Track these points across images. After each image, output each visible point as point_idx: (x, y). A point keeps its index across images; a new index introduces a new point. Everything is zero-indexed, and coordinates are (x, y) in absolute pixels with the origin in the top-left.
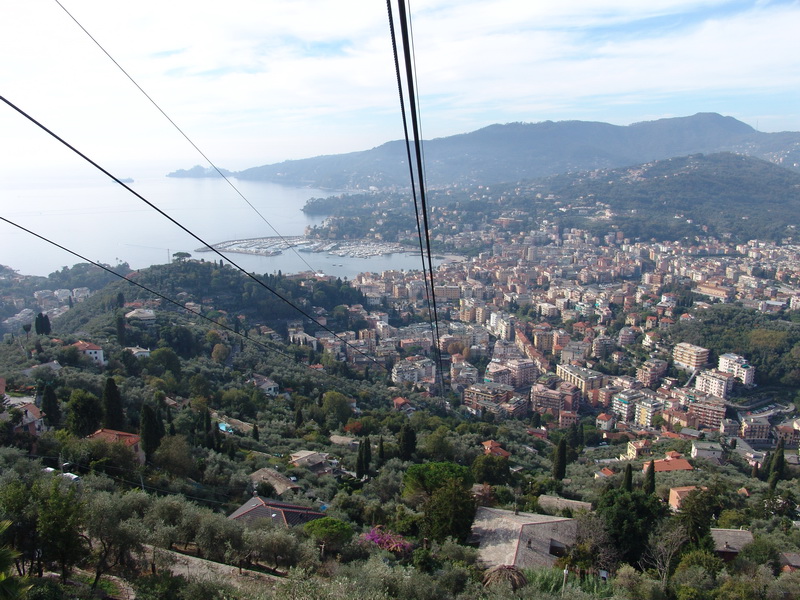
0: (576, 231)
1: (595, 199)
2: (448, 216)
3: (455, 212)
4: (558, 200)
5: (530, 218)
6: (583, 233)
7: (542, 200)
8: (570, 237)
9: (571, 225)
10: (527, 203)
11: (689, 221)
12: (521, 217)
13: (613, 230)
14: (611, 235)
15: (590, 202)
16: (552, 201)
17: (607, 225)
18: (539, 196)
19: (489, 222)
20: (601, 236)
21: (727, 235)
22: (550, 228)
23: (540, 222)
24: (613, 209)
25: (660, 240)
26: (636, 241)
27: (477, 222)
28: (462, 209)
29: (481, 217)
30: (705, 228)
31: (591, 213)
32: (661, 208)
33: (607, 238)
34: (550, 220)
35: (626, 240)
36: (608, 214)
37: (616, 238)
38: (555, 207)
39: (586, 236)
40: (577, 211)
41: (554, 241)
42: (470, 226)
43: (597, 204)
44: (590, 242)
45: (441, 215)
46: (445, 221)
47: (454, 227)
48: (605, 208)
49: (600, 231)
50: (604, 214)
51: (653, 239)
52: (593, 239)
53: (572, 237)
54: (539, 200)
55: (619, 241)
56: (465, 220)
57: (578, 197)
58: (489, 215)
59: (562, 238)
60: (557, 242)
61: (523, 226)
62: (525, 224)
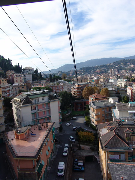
1: (127, 63)
2: (80, 71)
3: (82, 70)
5: (107, 70)
7: (109, 65)
9: (121, 70)
10: (104, 66)
12: (104, 69)
17: (133, 68)
19: (93, 72)
24: (134, 65)
27: (90, 72)
28: (84, 69)
29: (91, 71)
31: (126, 66)
36: (132, 66)
39: (128, 71)
40: (122, 66)
42: (88, 73)
56: (86, 72)
58: (93, 70)
61: (105, 72)
62: (105, 71)
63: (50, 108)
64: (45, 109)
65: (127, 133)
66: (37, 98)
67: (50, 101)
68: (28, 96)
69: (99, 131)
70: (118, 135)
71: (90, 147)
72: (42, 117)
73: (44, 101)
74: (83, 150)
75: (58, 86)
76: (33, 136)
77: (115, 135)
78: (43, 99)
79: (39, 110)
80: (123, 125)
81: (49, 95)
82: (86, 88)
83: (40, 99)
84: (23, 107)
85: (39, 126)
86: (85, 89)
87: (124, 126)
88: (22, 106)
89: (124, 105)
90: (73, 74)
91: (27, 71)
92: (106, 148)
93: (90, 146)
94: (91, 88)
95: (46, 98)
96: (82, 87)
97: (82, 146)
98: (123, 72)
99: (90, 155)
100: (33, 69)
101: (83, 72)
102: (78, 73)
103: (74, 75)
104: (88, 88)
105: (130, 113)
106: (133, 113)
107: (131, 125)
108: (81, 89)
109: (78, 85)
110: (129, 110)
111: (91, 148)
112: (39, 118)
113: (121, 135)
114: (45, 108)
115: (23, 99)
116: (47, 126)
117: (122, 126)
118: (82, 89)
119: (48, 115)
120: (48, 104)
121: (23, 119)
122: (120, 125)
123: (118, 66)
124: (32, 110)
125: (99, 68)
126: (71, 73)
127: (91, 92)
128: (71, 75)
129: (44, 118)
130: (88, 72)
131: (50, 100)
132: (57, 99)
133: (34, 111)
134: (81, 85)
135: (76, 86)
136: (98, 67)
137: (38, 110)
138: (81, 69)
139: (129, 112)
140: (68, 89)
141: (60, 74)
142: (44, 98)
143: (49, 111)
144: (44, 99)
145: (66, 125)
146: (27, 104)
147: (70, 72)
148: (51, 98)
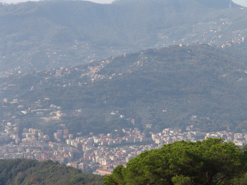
0: (32, 131)
4: (21, 104)
6: (37, 132)
8: (27, 136)
11: (121, 116)
13: (61, 128)
14: (59, 132)
15: (46, 105)
16: (16, 105)
18: (5, 100)
20: (51, 134)
21: (148, 126)
22: (11, 129)
23: (5, 124)
25: (96, 134)
26: (78, 136)
30: (133, 121)
33: (55, 134)
34: (12, 122)
35: (70, 136)
37: (63, 134)
38: (18, 110)
41: (14, 141)
44: (42, 139)
48: (57, 110)
49: (50, 130)
50: (55, 115)
51: (91, 133)
52: (45, 137)
53: (29, 136)
54: (5, 104)
55: (65, 137)
57: (37, 101)
59: (21, 137)
60: (16, 141)
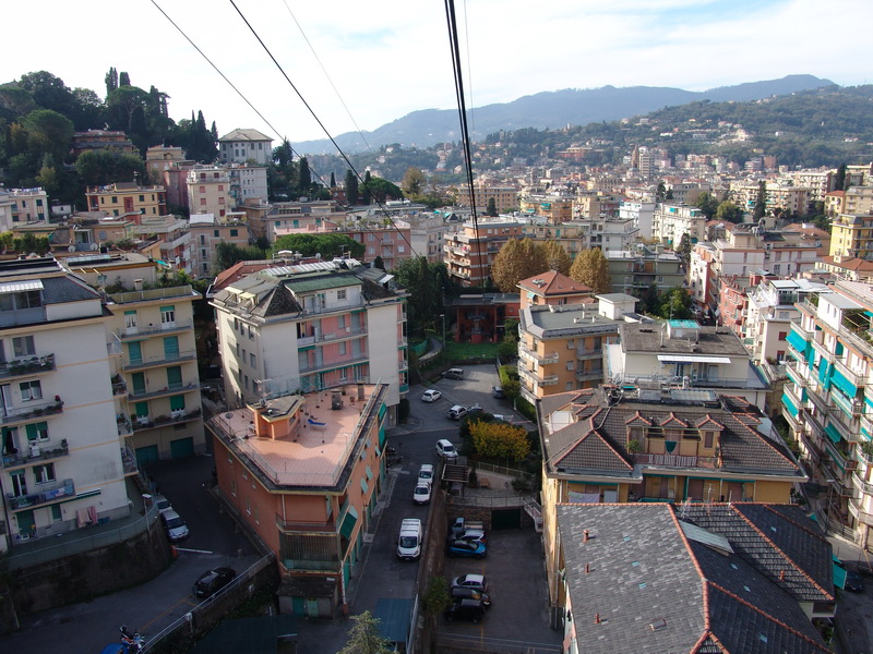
1: (716, 119)
2: (488, 150)
3: (498, 145)
5: (617, 148)
7: (630, 126)
9: (686, 152)
10: (606, 130)
12: (601, 146)
17: (744, 149)
19: (550, 156)
24: (747, 129)
27: (533, 157)
28: (509, 141)
29: (539, 149)
31: (712, 137)
32: (817, 130)
36: (742, 135)
39: (716, 162)
40: (690, 135)
42: (523, 161)
43: (721, 124)
45: (477, 150)
46: (482, 155)
47: (497, 161)
56: (514, 153)
58: (551, 146)
61: (605, 158)
62: (610, 155)
63: (365, 331)
64: (348, 335)
65: (632, 429)
66: (321, 292)
67: (365, 302)
68: (282, 281)
69: (543, 418)
70: (602, 432)
71: (509, 479)
72: (335, 364)
73: (343, 303)
74: (485, 487)
75: (386, 231)
76: (315, 429)
77: (592, 432)
78: (342, 295)
79: (326, 337)
80: (624, 401)
81: (364, 280)
82: (511, 243)
83: (331, 297)
84: (269, 324)
85: (334, 397)
86: (507, 249)
87: (626, 406)
88: (264, 320)
89: (650, 331)
90: (451, 164)
91: (240, 148)
92: (560, 470)
93: (510, 474)
94: (532, 248)
95: (354, 293)
96: (493, 239)
97: (481, 474)
98: (693, 165)
99: (510, 505)
100: (270, 140)
101: (499, 153)
102: (478, 160)
103: (458, 169)
104: (518, 245)
105: (664, 362)
106: (673, 363)
107: (651, 402)
108: (489, 246)
109: (477, 228)
110: (664, 349)
111: (513, 484)
112: (323, 366)
113: (612, 434)
114: (348, 330)
115: (265, 294)
116: (361, 398)
117: (620, 406)
118: (493, 249)
119: (356, 355)
120: (360, 315)
121: (266, 370)
122: (613, 401)
123: (671, 131)
124: (299, 337)
125: (577, 140)
126: (442, 158)
127: (531, 263)
128: (440, 166)
129: (340, 369)
130: (524, 156)
131: (367, 299)
132: (395, 298)
133: (308, 341)
134: (490, 232)
135: (468, 234)
136: (577, 134)
137: (322, 338)
138: (493, 138)
139: (661, 358)
140: (432, 242)
141: (388, 161)
142: (344, 292)
143: (363, 342)
144: (344, 297)
145: (424, 397)
146: (281, 313)
147: (439, 153)
148: (372, 292)
